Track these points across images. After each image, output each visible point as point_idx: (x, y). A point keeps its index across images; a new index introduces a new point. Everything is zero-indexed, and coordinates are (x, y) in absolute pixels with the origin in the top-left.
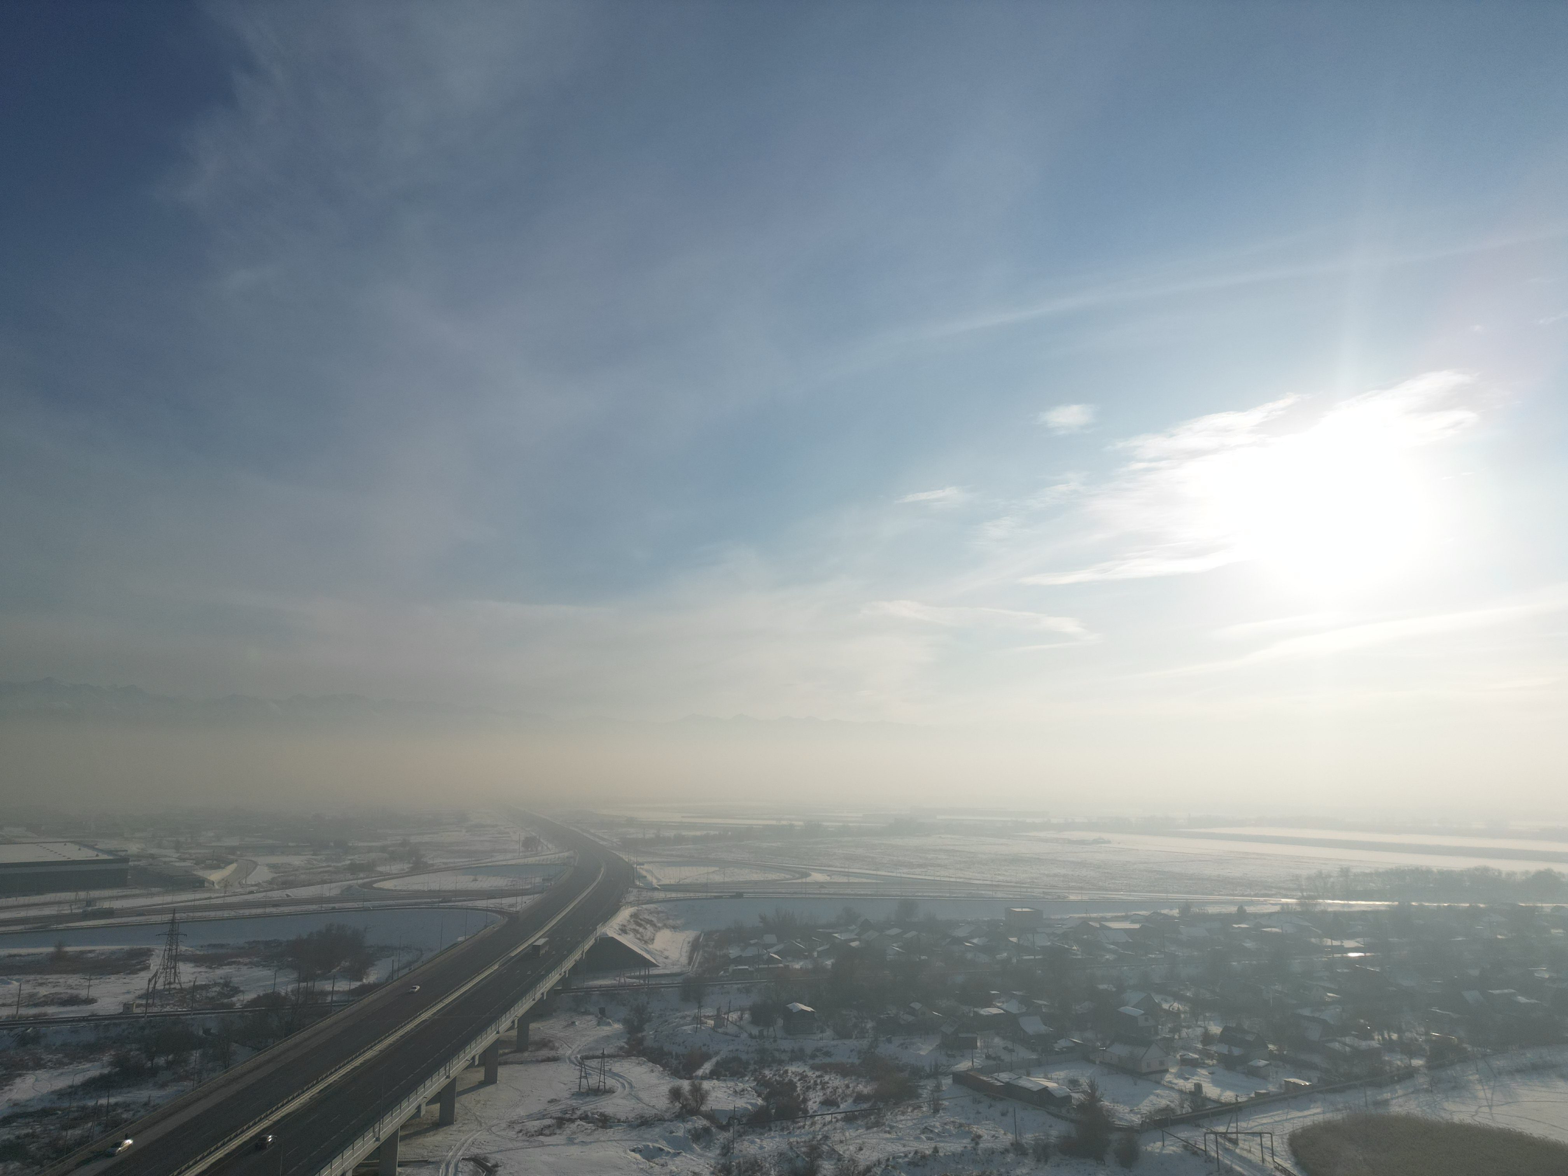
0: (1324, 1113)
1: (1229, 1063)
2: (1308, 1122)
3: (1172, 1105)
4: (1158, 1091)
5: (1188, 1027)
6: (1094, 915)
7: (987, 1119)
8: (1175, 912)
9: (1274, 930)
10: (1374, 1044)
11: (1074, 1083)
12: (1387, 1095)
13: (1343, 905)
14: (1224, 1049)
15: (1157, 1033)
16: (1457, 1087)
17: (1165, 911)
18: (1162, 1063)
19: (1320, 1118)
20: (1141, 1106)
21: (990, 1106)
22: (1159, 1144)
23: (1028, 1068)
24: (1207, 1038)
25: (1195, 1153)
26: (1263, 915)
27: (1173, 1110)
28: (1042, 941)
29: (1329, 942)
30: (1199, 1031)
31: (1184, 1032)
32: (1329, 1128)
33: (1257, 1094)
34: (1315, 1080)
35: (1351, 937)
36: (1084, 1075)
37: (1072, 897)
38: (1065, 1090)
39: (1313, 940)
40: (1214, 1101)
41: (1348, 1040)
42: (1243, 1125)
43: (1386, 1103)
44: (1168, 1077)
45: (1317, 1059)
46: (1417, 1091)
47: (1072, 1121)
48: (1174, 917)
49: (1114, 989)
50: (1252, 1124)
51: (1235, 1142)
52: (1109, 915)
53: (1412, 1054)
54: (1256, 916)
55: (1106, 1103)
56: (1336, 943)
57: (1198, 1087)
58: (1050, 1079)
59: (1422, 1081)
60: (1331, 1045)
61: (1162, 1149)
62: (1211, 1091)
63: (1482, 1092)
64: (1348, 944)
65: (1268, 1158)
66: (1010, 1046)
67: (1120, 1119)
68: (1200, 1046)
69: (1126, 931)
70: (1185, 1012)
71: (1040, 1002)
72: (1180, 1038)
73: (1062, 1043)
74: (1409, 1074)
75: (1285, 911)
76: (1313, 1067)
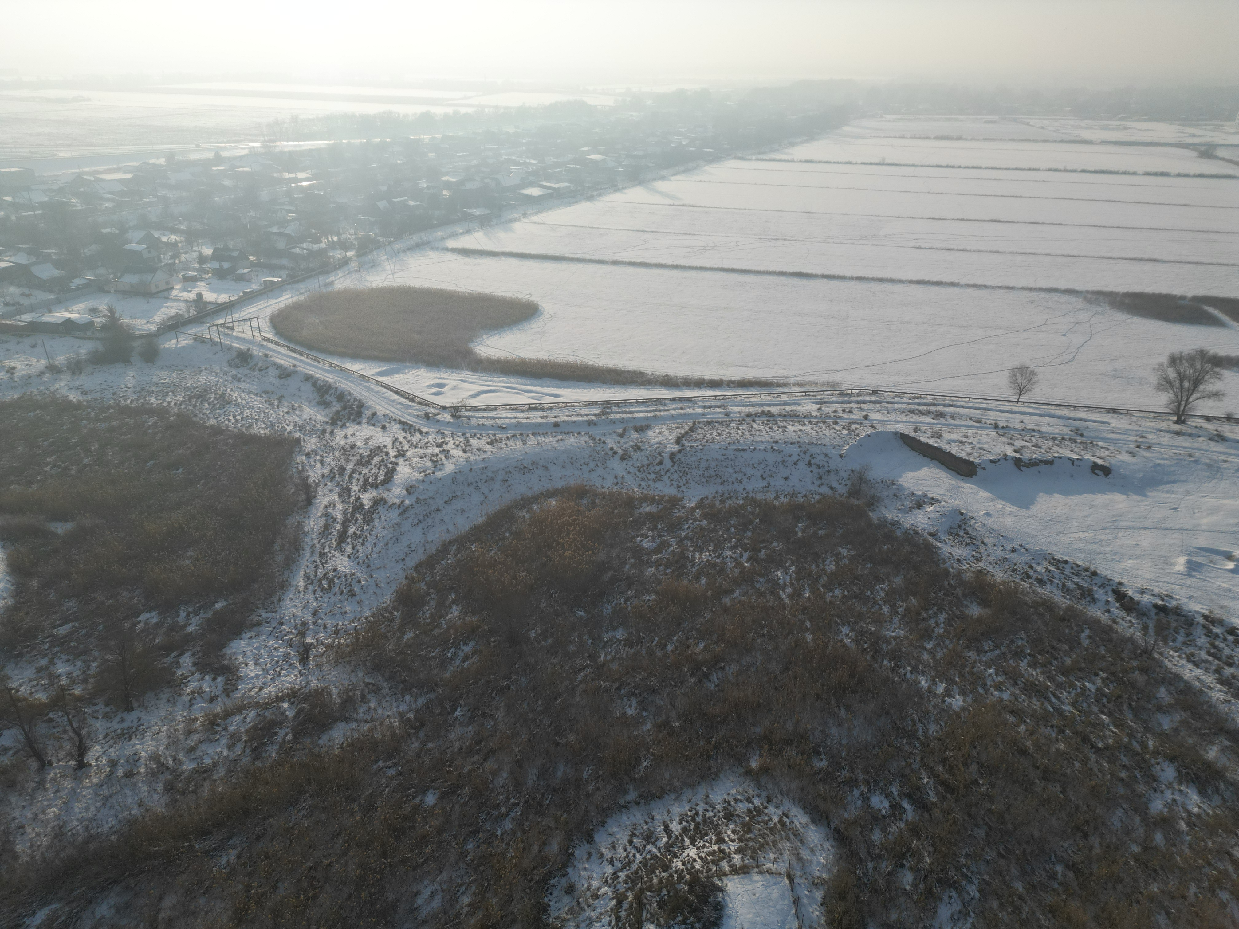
0: (292, 297)
1: (221, 274)
2: (282, 305)
3: (181, 312)
4: (168, 304)
5: (186, 253)
6: (87, 170)
7: (17, 353)
8: (162, 161)
9: (245, 169)
10: (323, 245)
11: (94, 311)
12: (332, 279)
13: (295, 146)
14: (216, 265)
15: (160, 261)
16: (374, 265)
17: (153, 161)
18: (168, 283)
19: (290, 301)
20: (155, 317)
21: (18, 343)
22: (174, 341)
23: (49, 307)
24: (202, 259)
25: (203, 342)
26: (235, 158)
27: (181, 315)
28: (39, 197)
29: (286, 175)
30: (195, 255)
31: (183, 257)
32: (296, 307)
33: (244, 293)
34: (285, 276)
35: (303, 170)
36: (102, 304)
37: (62, 154)
38: (87, 317)
39: (275, 175)
40: (213, 303)
41: (305, 245)
42: (236, 316)
43: (332, 283)
44: (174, 293)
45: (284, 262)
46: (350, 273)
47: (98, 339)
48: (161, 166)
49: (117, 232)
50: (242, 314)
51: (232, 328)
52: (101, 168)
53: (346, 249)
54: (230, 159)
55: (125, 321)
56: (292, 176)
57: (200, 296)
58: (72, 312)
59: (353, 265)
60: (294, 250)
61: (177, 345)
62: (209, 296)
63: (389, 266)
64: (301, 175)
65: (257, 334)
66: (26, 291)
67: (139, 330)
68: (197, 266)
69: (119, 181)
70: (181, 242)
71: (48, 251)
72: (180, 262)
73: (77, 282)
74: (346, 262)
75: (253, 154)
76: (283, 267)
